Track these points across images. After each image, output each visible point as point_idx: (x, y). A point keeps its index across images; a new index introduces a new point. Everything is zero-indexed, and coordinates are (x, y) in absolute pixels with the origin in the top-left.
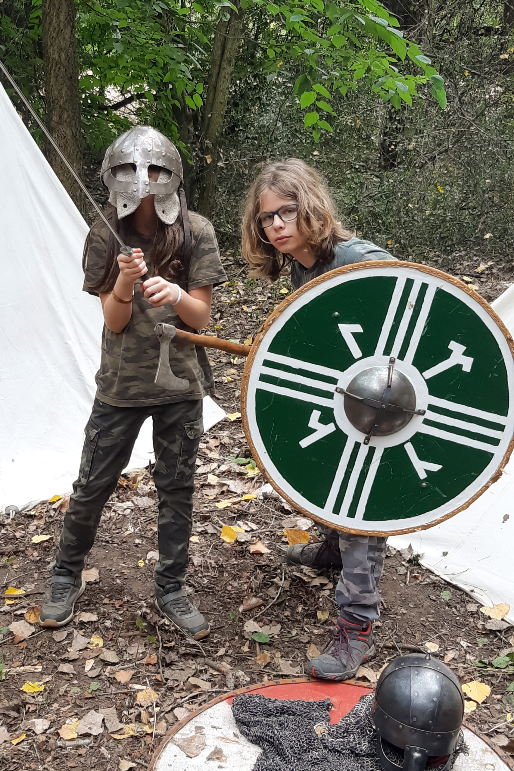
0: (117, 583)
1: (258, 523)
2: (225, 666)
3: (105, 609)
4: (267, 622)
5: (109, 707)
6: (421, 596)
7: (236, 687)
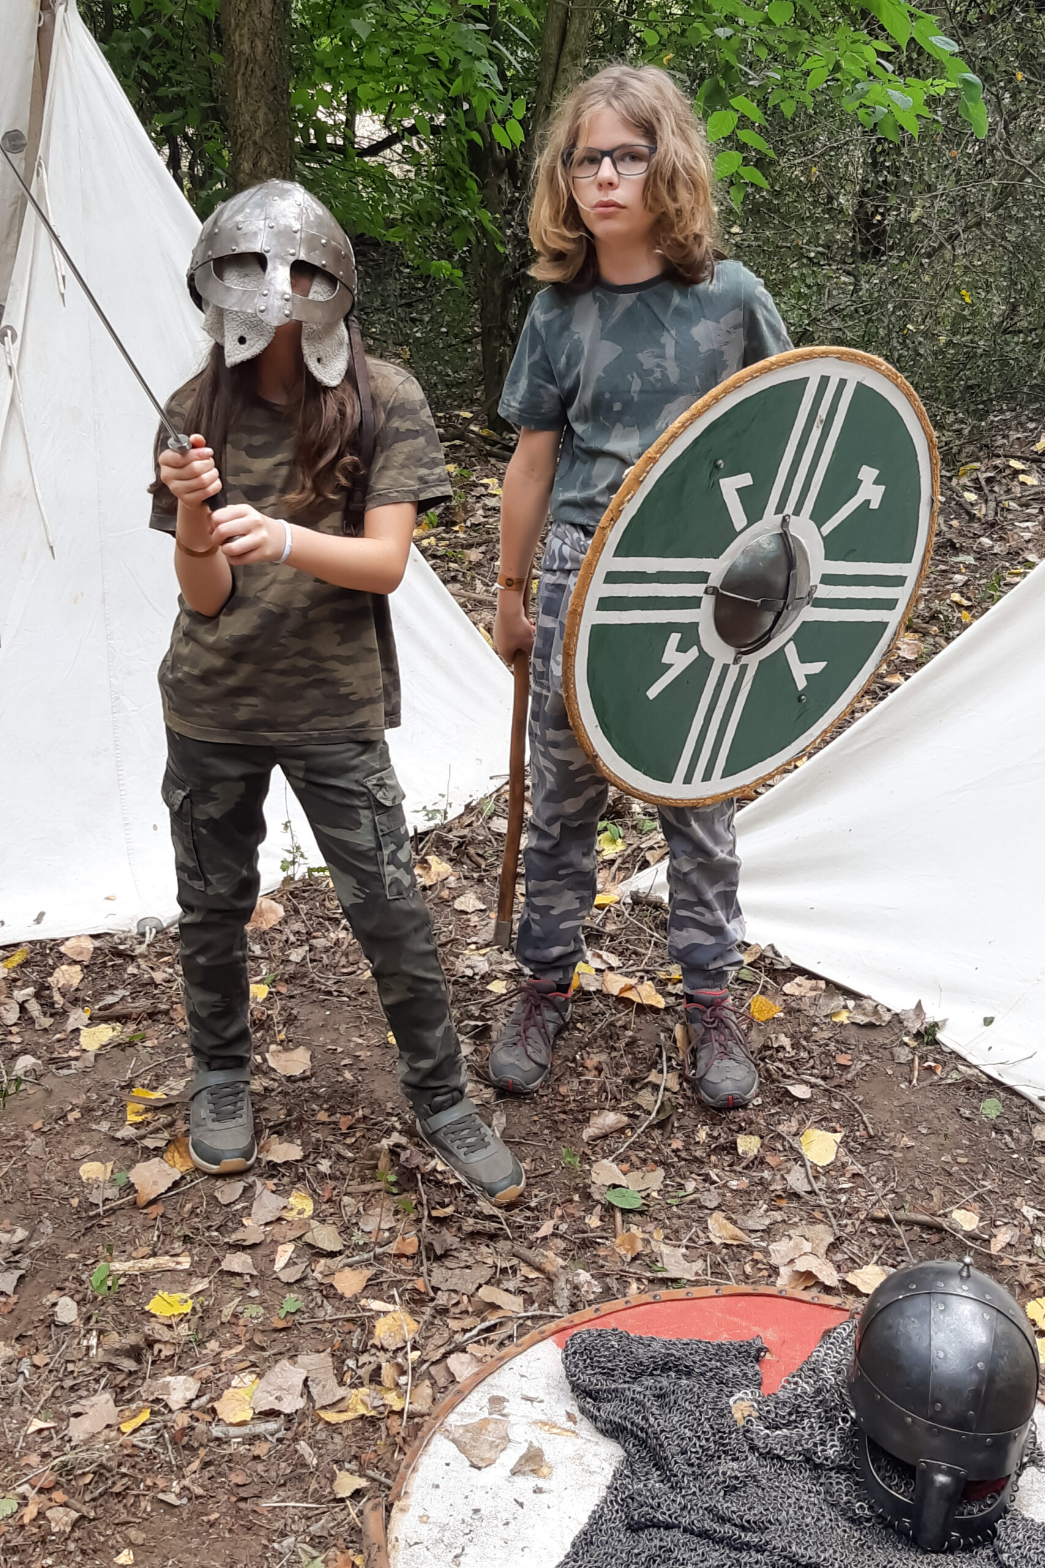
0: (345, 1080)
1: (621, 954)
2: (553, 1261)
3: (319, 1135)
4: (638, 1163)
5: (318, 1352)
6: (942, 1110)
7: (573, 1307)
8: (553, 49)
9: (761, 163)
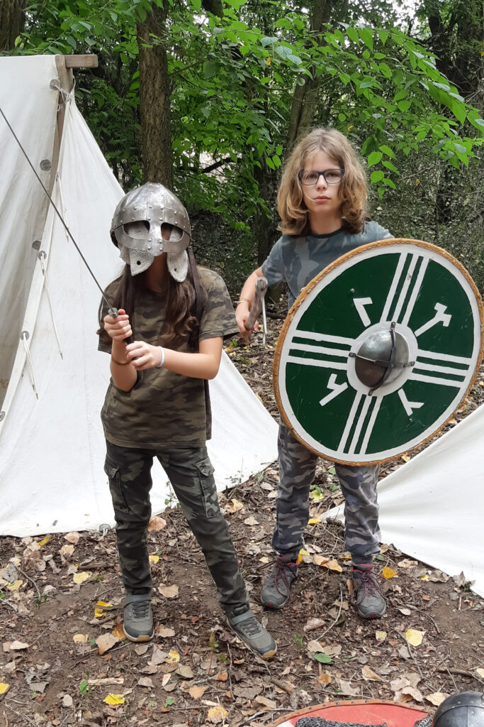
0: (194, 600)
1: (322, 546)
2: (290, 685)
3: (182, 625)
4: (329, 642)
5: (182, 723)
6: (472, 622)
7: (299, 707)
8: (295, 122)
9: (393, 177)
